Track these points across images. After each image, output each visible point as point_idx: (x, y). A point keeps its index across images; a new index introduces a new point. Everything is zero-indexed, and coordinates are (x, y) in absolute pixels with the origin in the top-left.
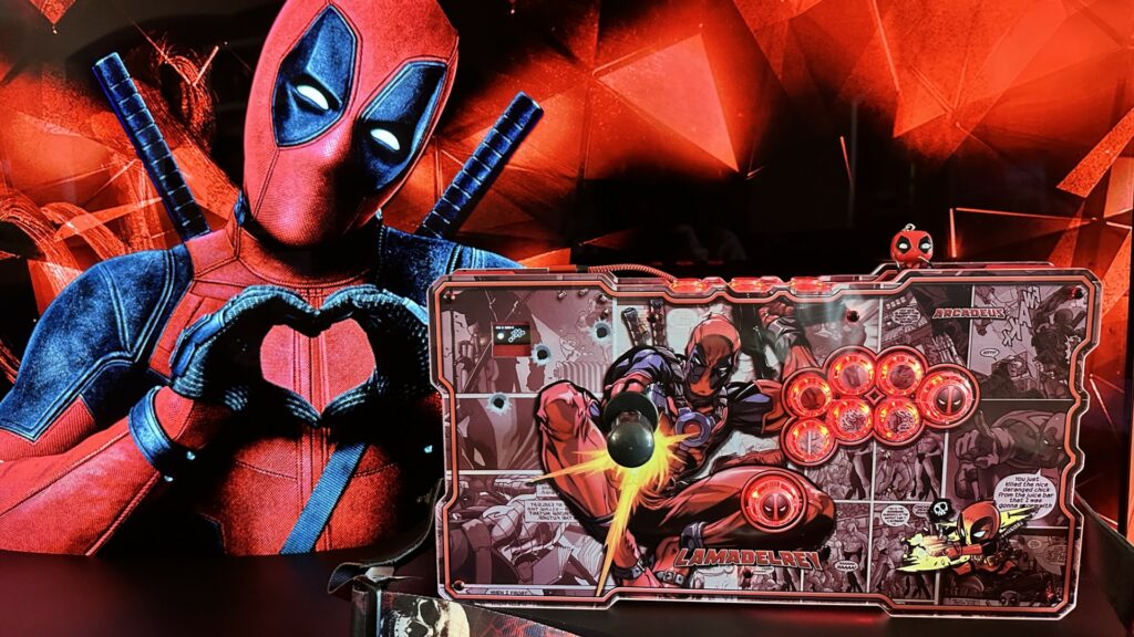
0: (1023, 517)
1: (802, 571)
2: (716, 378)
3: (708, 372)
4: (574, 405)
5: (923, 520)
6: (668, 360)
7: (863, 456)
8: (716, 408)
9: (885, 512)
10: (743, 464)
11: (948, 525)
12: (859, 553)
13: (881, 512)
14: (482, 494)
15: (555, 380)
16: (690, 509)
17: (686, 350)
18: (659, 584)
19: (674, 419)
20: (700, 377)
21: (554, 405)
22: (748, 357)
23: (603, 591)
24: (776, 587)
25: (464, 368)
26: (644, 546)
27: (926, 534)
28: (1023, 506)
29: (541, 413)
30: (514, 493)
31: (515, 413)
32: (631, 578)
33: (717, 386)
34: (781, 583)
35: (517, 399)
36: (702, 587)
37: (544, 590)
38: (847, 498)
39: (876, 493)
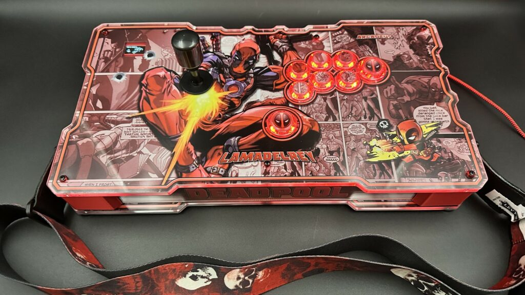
0: (435, 128)
1: (303, 163)
2: (247, 65)
3: (243, 63)
4: (165, 78)
5: (375, 131)
6: (221, 58)
7: (331, 99)
8: (247, 78)
9: (350, 127)
10: (263, 105)
11: (391, 133)
12: (338, 151)
13: (348, 127)
14: (95, 124)
15: (155, 66)
16: (231, 130)
17: (231, 53)
18: (207, 175)
19: (223, 84)
20: (238, 65)
21: (153, 78)
22: (264, 56)
23: (167, 181)
24: (287, 174)
25: (103, 62)
26: (200, 152)
27: (379, 139)
28: (433, 122)
29: (144, 82)
30: (116, 123)
31: (128, 82)
32: (188, 172)
33: (248, 69)
34: (290, 171)
35: (130, 75)
36: (237, 176)
37: (124, 182)
38: (325, 121)
39: (343, 118)
